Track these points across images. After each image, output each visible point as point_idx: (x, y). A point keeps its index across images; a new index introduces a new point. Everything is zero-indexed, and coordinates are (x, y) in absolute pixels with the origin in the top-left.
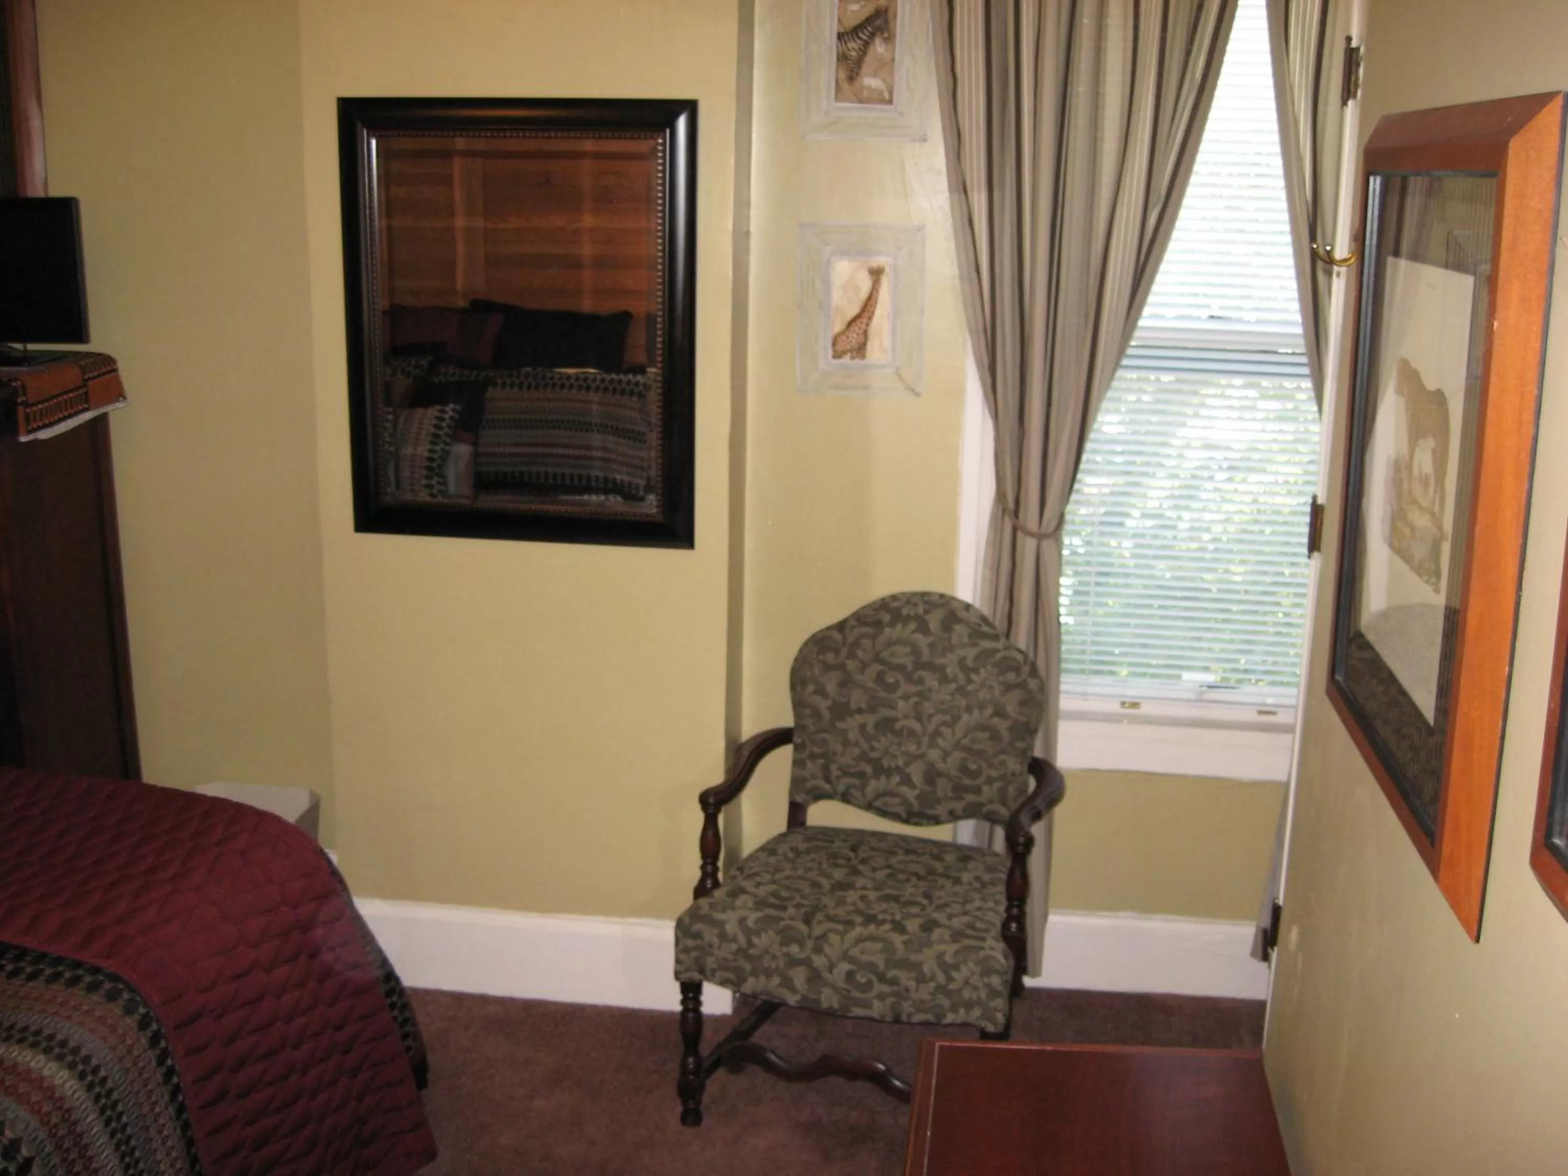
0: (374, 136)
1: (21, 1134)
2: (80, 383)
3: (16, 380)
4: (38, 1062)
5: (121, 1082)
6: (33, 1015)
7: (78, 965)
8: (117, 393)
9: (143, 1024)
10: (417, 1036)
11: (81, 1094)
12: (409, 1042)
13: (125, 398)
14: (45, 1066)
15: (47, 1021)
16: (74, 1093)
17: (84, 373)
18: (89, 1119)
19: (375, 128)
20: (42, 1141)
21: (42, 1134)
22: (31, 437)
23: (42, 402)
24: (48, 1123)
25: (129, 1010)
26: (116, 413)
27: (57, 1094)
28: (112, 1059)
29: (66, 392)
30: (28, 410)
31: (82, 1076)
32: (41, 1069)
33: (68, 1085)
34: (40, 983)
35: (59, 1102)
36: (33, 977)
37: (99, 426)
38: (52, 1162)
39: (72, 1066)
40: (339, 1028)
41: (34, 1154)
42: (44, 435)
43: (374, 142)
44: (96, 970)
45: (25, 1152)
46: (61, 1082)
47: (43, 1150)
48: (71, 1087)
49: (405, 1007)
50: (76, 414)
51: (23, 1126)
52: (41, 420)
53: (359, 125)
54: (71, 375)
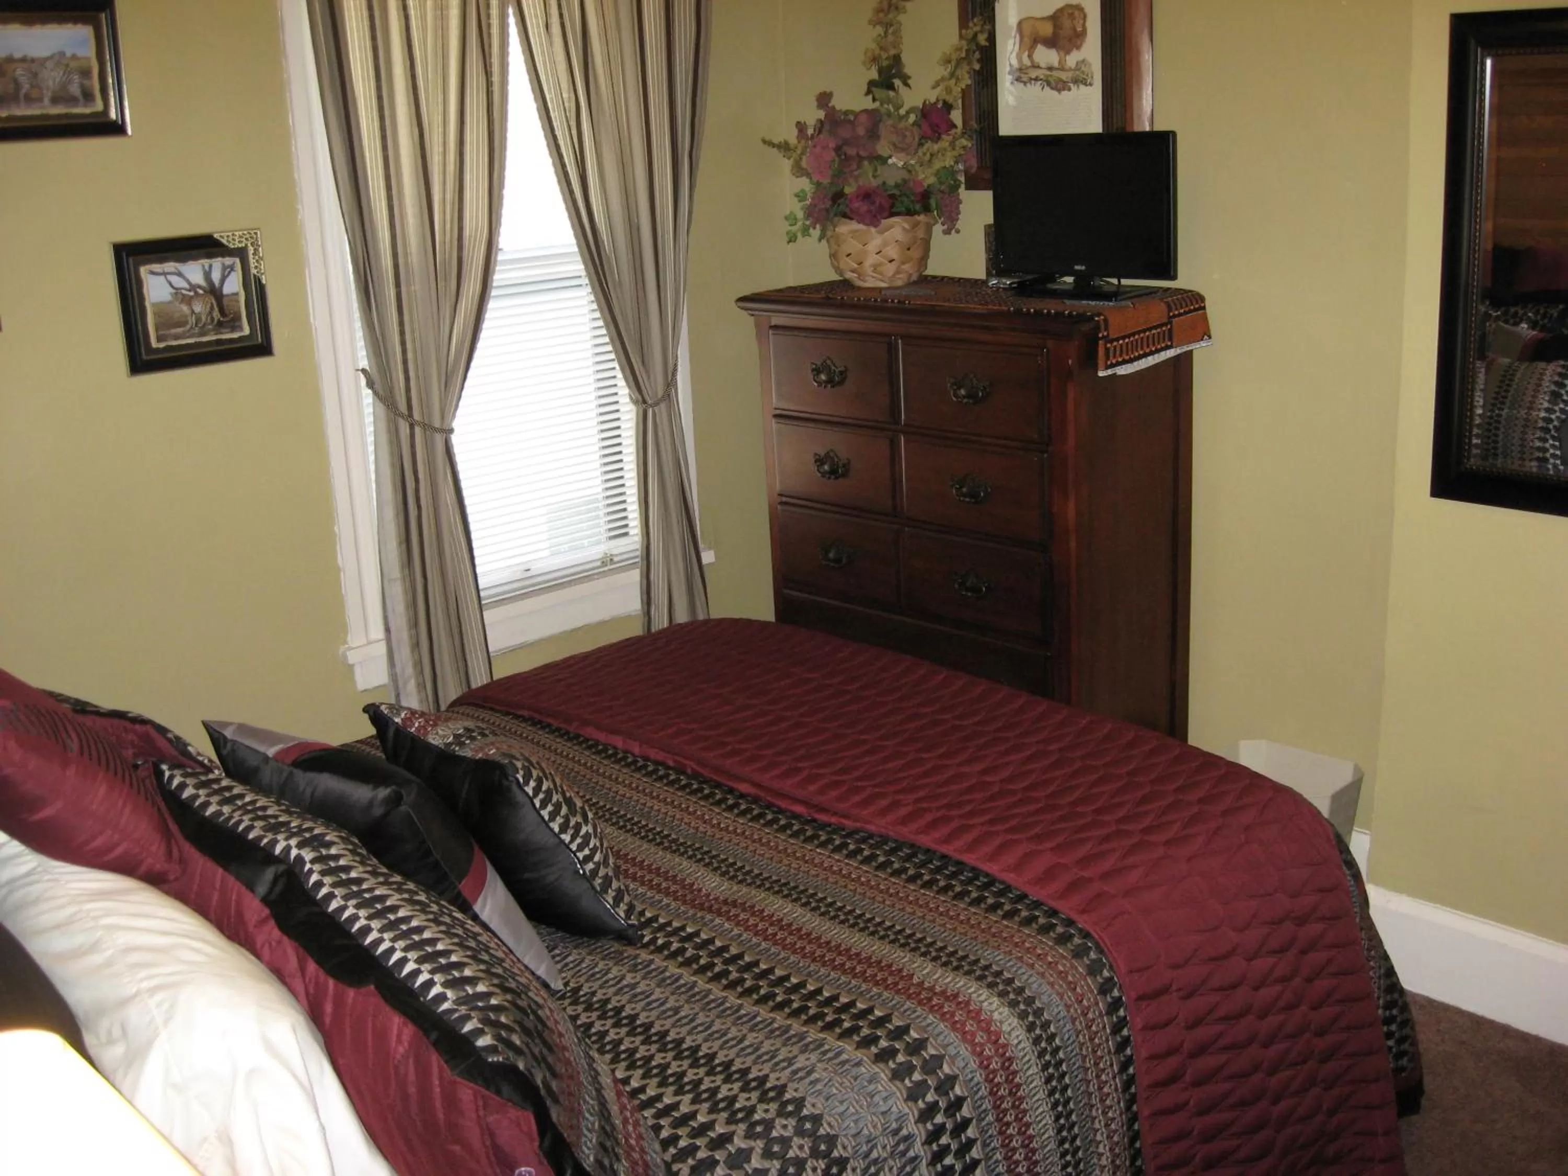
0: (1489, 55)
1: (958, 1072)
2: (1165, 320)
3: (1099, 315)
4: (991, 1004)
5: (1070, 1042)
6: (998, 955)
7: (1054, 913)
8: (1204, 333)
9: (1104, 990)
10: (1415, 1057)
11: (1027, 1045)
12: (1404, 1061)
13: (1210, 337)
14: (996, 1009)
15: (1011, 963)
16: (1020, 1042)
17: (1170, 310)
18: (1030, 1072)
19: (1491, 46)
20: (978, 1083)
21: (979, 1077)
22: (1110, 372)
23: (1123, 338)
24: (987, 1067)
25: (1093, 970)
26: (1200, 351)
27: (1002, 1040)
28: (1064, 1018)
29: (1150, 329)
30: (1109, 345)
31: (1031, 1028)
32: (992, 1012)
33: (1014, 1034)
34: (1013, 924)
35: (1001, 1048)
36: (1009, 915)
37: (1183, 365)
38: (984, 1107)
39: (1023, 1016)
40: (1320, 1033)
41: (966, 1094)
42: (1122, 370)
43: (1489, 62)
44: (1070, 923)
45: (958, 1090)
46: (1009, 1029)
47: (976, 1092)
48: (1017, 1036)
49: (1407, 1023)
50: (1158, 351)
51: (962, 1064)
52: (1121, 355)
53: (1473, 43)
54: (1158, 312)
